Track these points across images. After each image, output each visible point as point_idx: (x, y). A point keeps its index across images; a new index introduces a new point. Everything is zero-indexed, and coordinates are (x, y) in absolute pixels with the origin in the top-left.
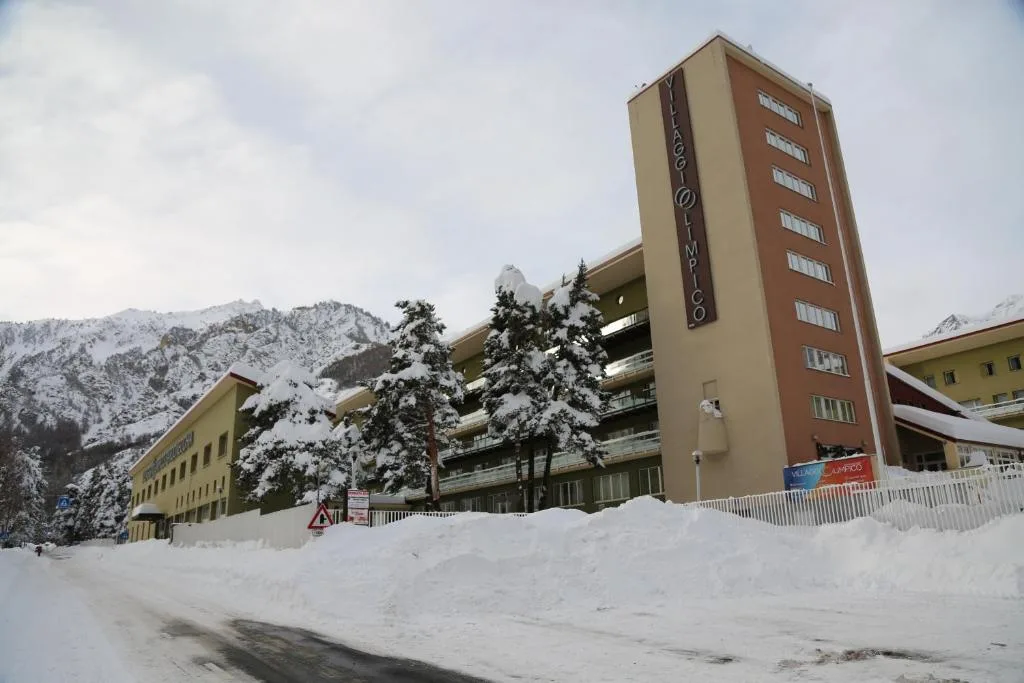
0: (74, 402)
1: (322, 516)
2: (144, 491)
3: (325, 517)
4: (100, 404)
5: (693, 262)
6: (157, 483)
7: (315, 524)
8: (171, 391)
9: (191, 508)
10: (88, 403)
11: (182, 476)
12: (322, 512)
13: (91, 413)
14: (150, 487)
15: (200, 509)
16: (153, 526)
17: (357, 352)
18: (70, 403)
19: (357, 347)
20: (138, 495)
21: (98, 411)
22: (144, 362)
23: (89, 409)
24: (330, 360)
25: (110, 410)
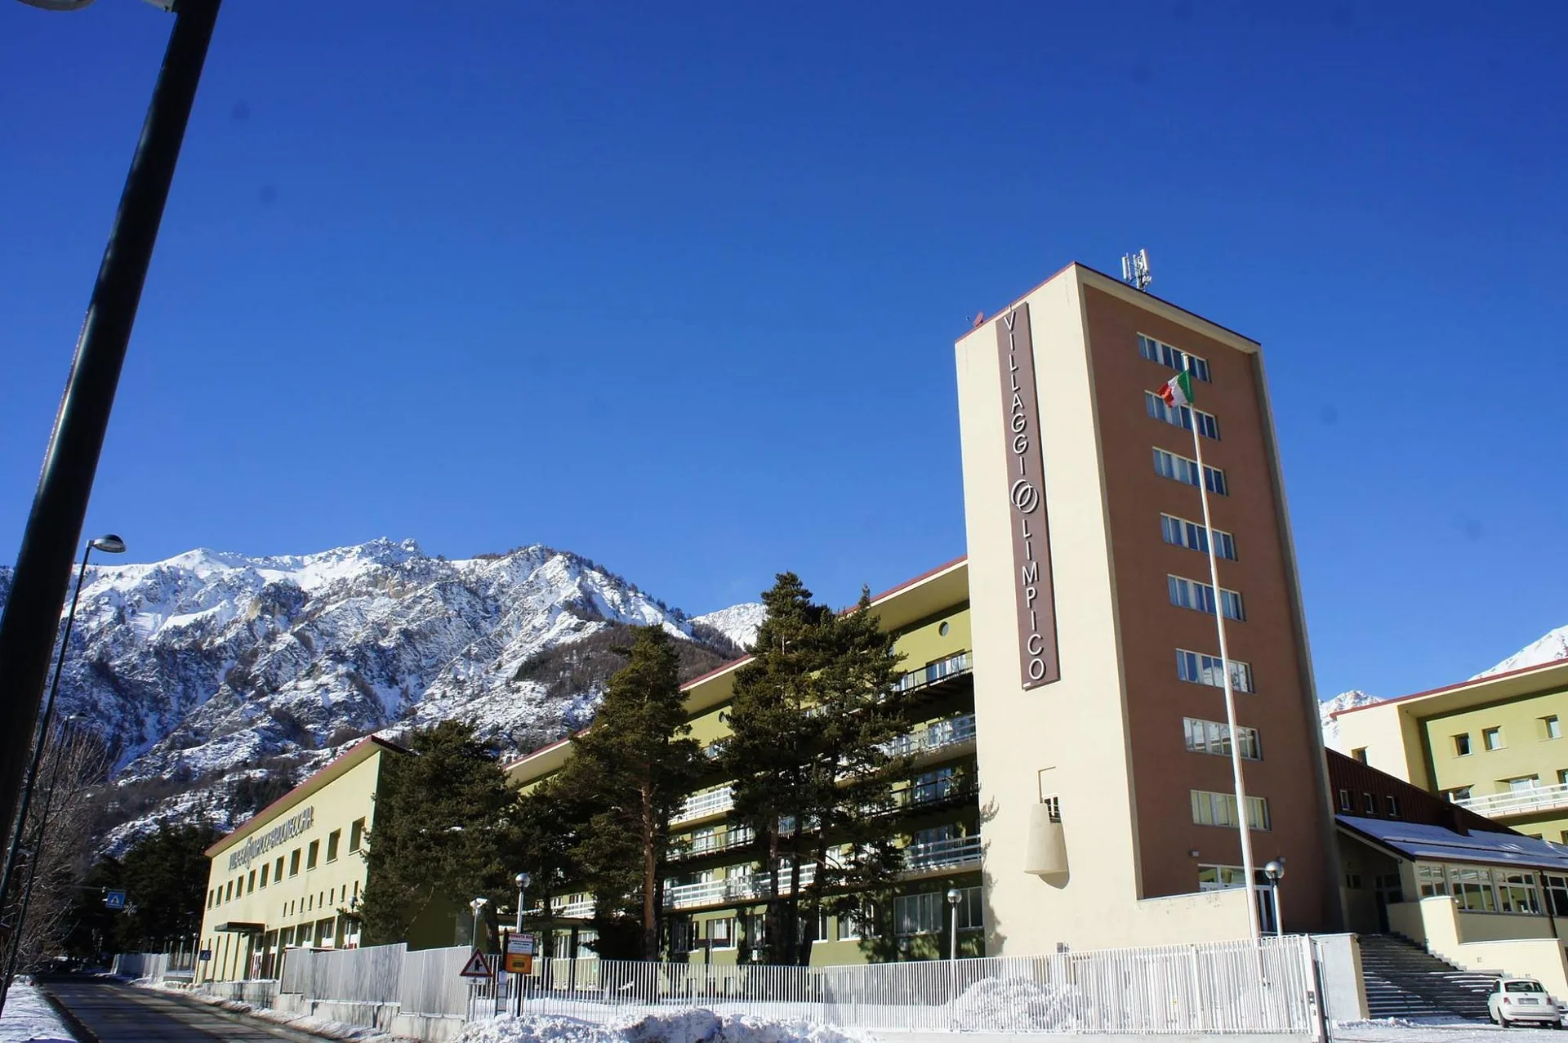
0: (101, 706)
1: (477, 962)
2: (230, 884)
3: (481, 963)
4: (142, 711)
5: (1031, 591)
6: (253, 874)
7: (468, 971)
8: (261, 693)
9: (306, 921)
10: (122, 708)
11: (294, 869)
12: (478, 957)
13: (127, 725)
14: (241, 879)
15: (320, 923)
16: (245, 941)
17: (576, 637)
18: (94, 707)
19: (577, 629)
20: (221, 888)
21: (140, 723)
22: (219, 641)
23: (124, 719)
24: (534, 648)
25: (159, 722)
